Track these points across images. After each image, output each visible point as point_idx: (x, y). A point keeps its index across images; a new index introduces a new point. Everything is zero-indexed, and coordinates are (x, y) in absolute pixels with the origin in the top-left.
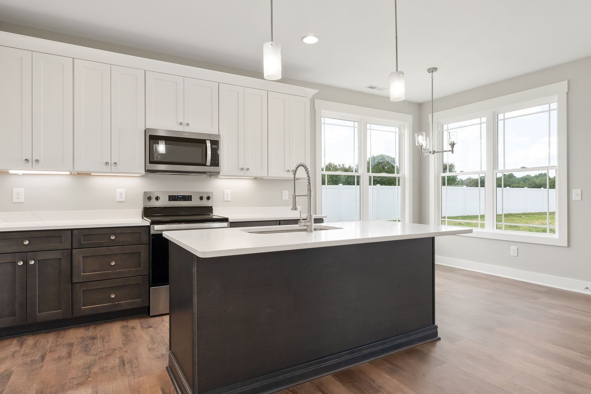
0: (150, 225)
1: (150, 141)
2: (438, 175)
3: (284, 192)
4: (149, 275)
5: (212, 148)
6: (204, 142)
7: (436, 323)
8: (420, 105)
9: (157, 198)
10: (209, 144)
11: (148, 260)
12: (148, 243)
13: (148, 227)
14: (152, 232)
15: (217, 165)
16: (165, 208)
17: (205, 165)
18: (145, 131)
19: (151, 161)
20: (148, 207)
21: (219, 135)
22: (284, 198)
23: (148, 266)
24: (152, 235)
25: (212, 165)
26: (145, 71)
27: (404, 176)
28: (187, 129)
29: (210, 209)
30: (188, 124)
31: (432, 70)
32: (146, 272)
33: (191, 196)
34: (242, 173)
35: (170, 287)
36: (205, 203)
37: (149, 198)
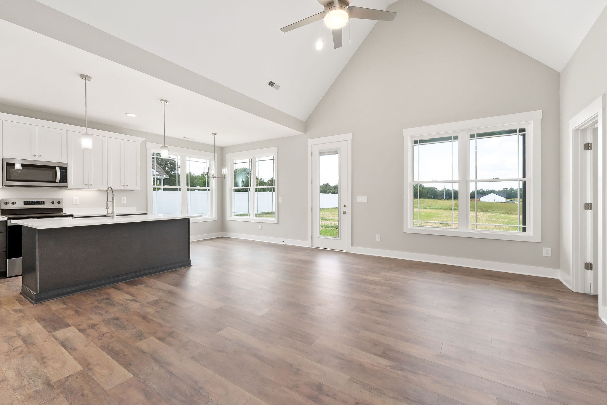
0: (7, 220)
1: (7, 167)
2: (231, 188)
3: (122, 198)
4: (6, 252)
5: (61, 172)
6: (54, 168)
7: (190, 259)
8: (222, 148)
9: (13, 203)
10: (58, 169)
11: (5, 242)
12: (5, 231)
13: (5, 222)
14: (9, 224)
15: (66, 182)
16: (20, 209)
17: (55, 182)
18: (3, 160)
19: (8, 179)
20: (4, 209)
21: (67, 164)
22: (122, 202)
23: (5, 246)
24: (9, 226)
25: (60, 182)
26: (2, 121)
27: (212, 188)
28: (39, 159)
29: (61, 210)
30: (41, 156)
31: (215, 134)
32: (4, 250)
33: (44, 202)
34: (87, 187)
35: (23, 258)
36: (56, 206)
37: (6, 203)
